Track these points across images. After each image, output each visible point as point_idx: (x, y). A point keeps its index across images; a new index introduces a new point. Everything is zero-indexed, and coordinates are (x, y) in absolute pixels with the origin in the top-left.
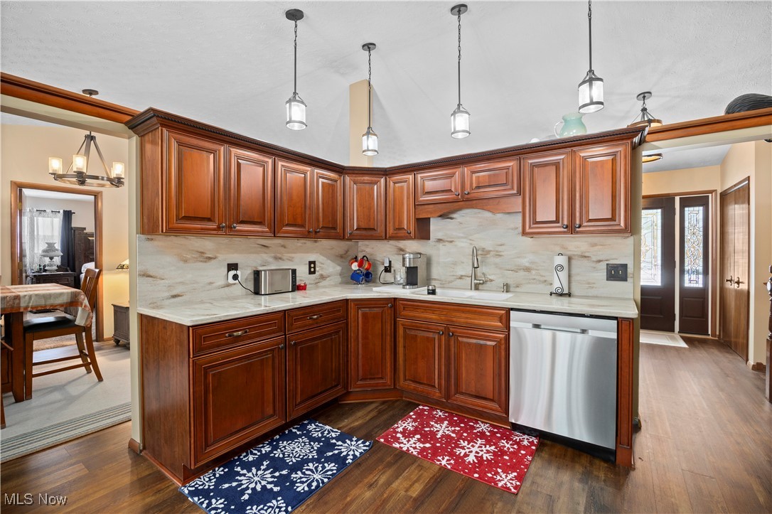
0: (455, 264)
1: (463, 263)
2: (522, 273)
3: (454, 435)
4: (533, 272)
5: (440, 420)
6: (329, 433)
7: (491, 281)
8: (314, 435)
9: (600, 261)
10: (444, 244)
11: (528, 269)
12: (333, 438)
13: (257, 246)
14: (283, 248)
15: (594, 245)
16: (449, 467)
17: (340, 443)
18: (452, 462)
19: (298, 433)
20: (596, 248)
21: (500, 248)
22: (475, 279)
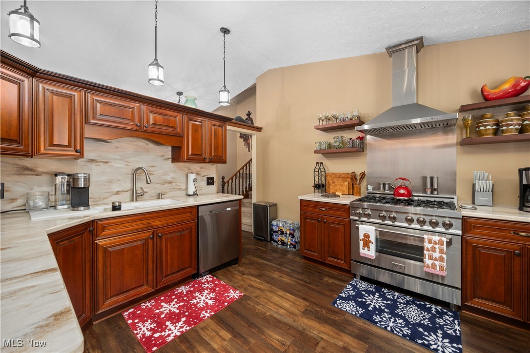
0: (110, 182)
1: (120, 180)
2: (167, 185)
4: (174, 184)
7: (146, 192)
9: (204, 176)
10: (98, 164)
11: (170, 183)
16: (213, 313)
21: (151, 169)
22: (136, 193)
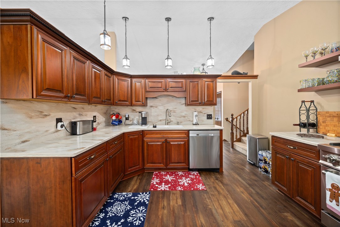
0: (158, 115)
1: (161, 115)
2: (182, 118)
3: (174, 179)
4: (186, 118)
5: (166, 175)
6: (127, 196)
7: (172, 121)
8: (121, 199)
9: (205, 113)
10: (154, 108)
11: (184, 117)
12: (131, 197)
13: (71, 108)
14: (82, 109)
15: (203, 109)
16: (182, 190)
17: (136, 198)
18: (182, 188)
19: (112, 201)
20: (204, 109)
21: (175, 110)
22: (167, 121)
